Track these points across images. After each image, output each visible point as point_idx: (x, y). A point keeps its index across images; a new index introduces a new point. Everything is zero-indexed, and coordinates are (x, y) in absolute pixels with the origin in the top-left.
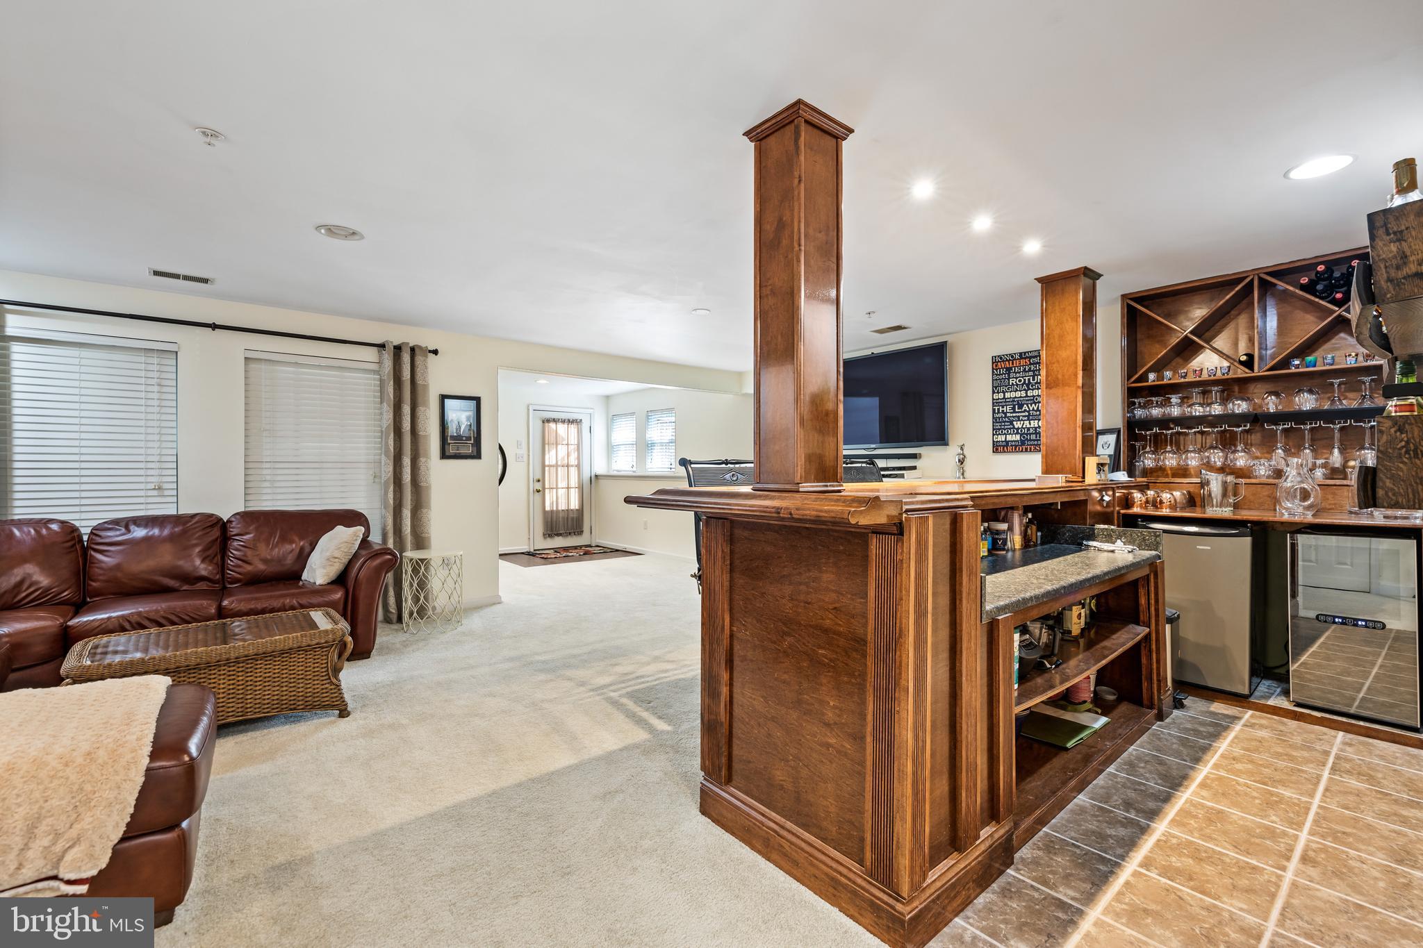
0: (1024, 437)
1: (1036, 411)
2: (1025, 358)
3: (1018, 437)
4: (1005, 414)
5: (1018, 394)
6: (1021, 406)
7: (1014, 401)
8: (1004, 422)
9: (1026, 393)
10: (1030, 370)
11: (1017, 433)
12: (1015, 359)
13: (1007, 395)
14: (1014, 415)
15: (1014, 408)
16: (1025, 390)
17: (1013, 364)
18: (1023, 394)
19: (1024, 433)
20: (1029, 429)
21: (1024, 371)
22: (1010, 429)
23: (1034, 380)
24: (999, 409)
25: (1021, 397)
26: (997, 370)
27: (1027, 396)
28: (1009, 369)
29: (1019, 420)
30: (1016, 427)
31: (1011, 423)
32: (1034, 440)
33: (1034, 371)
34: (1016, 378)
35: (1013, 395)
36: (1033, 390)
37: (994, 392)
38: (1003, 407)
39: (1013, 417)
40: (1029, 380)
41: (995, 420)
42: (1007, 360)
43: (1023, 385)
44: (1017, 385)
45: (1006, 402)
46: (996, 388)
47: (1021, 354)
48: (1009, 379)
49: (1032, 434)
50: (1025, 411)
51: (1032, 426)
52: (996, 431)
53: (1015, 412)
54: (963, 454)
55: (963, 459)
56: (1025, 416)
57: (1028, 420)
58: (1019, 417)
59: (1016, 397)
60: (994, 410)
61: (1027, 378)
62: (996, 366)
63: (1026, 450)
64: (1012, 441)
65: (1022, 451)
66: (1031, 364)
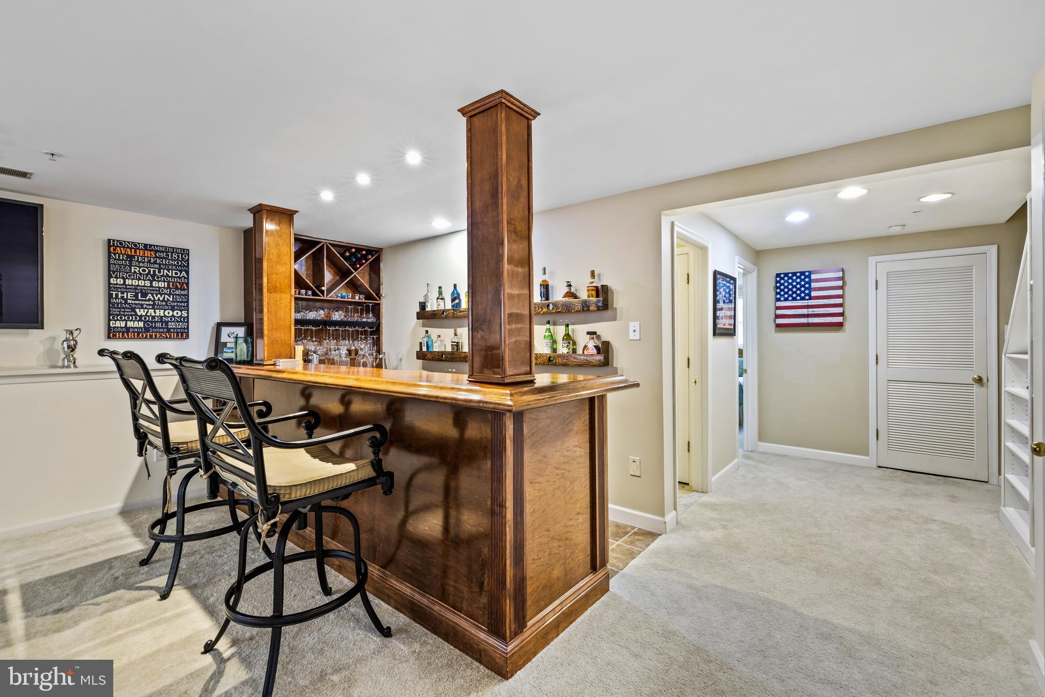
0: (148, 325)
1: (162, 301)
2: (151, 251)
3: (141, 324)
4: (126, 300)
5: (141, 283)
6: (144, 295)
7: (137, 289)
8: (124, 308)
9: (151, 283)
10: (155, 262)
11: (141, 320)
12: (138, 249)
13: (127, 282)
14: (137, 302)
15: (136, 296)
16: (149, 280)
17: (135, 252)
18: (148, 284)
19: (148, 321)
20: (153, 317)
21: (149, 261)
22: (132, 315)
23: (159, 272)
24: (117, 295)
25: (144, 286)
26: (115, 254)
27: (152, 286)
28: (130, 258)
29: (142, 308)
30: (139, 314)
31: (133, 310)
32: (160, 328)
33: (160, 265)
34: (140, 267)
35: (135, 282)
36: (159, 281)
37: (110, 277)
38: (122, 293)
39: (135, 304)
40: (154, 272)
41: (111, 305)
42: (128, 247)
43: (147, 275)
44: (140, 274)
45: (126, 288)
46: (114, 272)
47: (146, 245)
48: (130, 266)
49: (158, 322)
50: (150, 300)
51: (157, 314)
52: (110, 316)
53: (137, 299)
54: (73, 339)
55: (75, 346)
56: (150, 305)
57: (153, 308)
58: (142, 305)
59: (138, 285)
60: (110, 296)
61: (152, 270)
62: (114, 250)
63: (151, 337)
64: (134, 328)
65: (146, 338)
66: (156, 257)
